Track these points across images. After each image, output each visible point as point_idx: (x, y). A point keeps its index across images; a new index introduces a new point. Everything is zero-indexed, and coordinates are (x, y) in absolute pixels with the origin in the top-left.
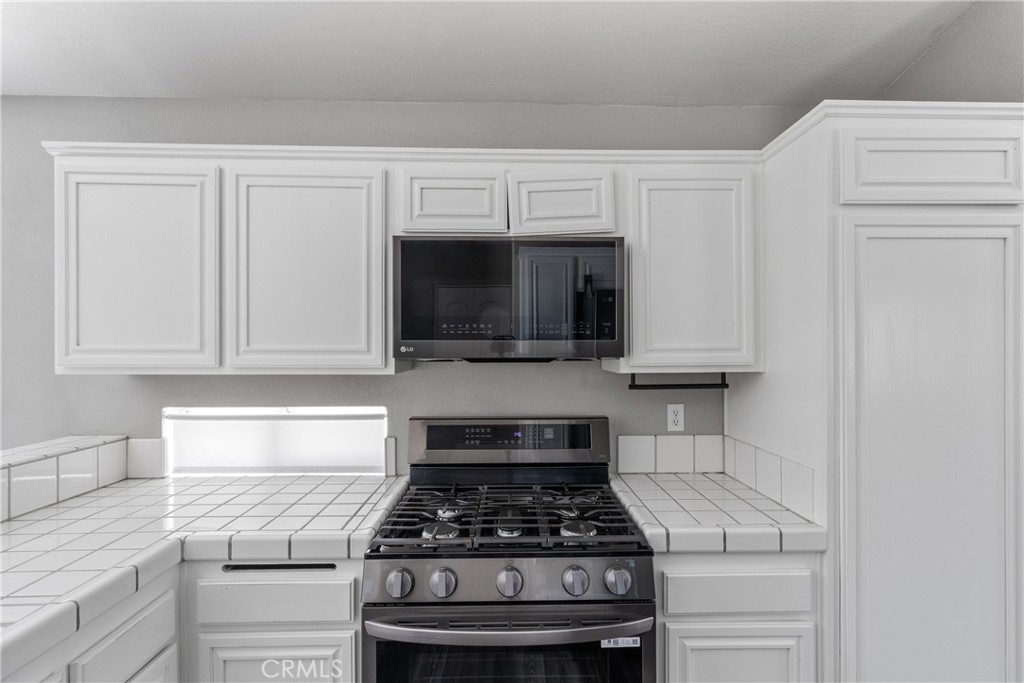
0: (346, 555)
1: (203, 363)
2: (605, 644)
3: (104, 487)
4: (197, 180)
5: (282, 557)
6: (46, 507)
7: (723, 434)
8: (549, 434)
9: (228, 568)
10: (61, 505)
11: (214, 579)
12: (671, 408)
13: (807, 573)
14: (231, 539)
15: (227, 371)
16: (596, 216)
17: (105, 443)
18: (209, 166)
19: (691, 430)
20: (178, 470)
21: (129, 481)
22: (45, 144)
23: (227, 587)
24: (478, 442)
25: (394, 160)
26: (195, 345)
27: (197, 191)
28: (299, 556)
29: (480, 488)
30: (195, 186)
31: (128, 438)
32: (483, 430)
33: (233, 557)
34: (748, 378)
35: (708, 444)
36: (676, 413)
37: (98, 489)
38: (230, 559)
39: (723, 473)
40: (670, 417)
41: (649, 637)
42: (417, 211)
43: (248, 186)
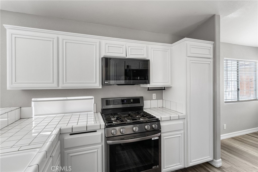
0: (100, 128)
1: (53, 86)
2: (153, 139)
3: (17, 121)
4: (52, 40)
5: (85, 130)
6: (6, 127)
7: (163, 99)
8: (132, 101)
9: (71, 134)
10: (9, 126)
11: (67, 137)
12: (153, 94)
13: (183, 122)
14: (72, 127)
15: (60, 88)
16: (143, 55)
17: (17, 109)
18: (55, 36)
19: (157, 99)
20: (35, 115)
21: (21, 119)
22: (4, 25)
23: (72, 139)
24: (117, 103)
25: (101, 39)
26: (51, 81)
27: (52, 42)
28: (89, 129)
29: (118, 113)
30: (51, 41)
31: (21, 107)
32: (118, 101)
33: (73, 131)
34: (169, 88)
35: (160, 101)
36: (154, 95)
37: (15, 122)
38: (72, 132)
39: (163, 107)
40: (153, 96)
41: (160, 137)
42: (107, 51)
43: (66, 42)
